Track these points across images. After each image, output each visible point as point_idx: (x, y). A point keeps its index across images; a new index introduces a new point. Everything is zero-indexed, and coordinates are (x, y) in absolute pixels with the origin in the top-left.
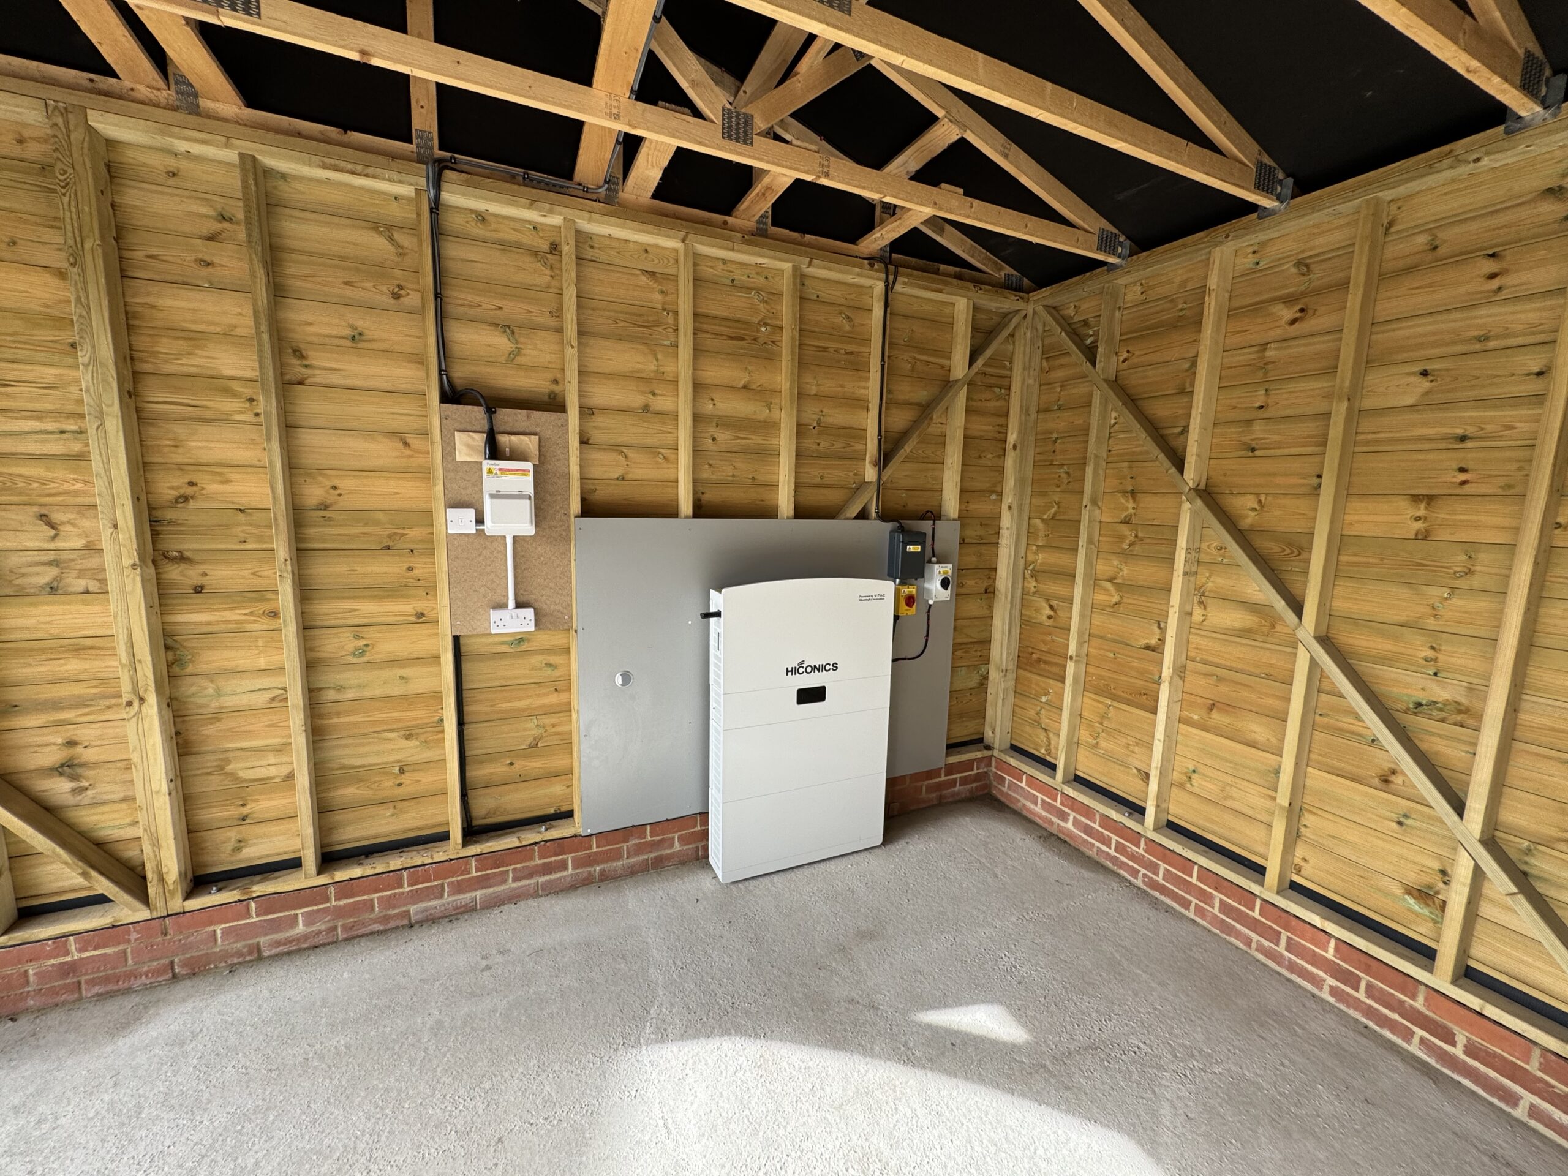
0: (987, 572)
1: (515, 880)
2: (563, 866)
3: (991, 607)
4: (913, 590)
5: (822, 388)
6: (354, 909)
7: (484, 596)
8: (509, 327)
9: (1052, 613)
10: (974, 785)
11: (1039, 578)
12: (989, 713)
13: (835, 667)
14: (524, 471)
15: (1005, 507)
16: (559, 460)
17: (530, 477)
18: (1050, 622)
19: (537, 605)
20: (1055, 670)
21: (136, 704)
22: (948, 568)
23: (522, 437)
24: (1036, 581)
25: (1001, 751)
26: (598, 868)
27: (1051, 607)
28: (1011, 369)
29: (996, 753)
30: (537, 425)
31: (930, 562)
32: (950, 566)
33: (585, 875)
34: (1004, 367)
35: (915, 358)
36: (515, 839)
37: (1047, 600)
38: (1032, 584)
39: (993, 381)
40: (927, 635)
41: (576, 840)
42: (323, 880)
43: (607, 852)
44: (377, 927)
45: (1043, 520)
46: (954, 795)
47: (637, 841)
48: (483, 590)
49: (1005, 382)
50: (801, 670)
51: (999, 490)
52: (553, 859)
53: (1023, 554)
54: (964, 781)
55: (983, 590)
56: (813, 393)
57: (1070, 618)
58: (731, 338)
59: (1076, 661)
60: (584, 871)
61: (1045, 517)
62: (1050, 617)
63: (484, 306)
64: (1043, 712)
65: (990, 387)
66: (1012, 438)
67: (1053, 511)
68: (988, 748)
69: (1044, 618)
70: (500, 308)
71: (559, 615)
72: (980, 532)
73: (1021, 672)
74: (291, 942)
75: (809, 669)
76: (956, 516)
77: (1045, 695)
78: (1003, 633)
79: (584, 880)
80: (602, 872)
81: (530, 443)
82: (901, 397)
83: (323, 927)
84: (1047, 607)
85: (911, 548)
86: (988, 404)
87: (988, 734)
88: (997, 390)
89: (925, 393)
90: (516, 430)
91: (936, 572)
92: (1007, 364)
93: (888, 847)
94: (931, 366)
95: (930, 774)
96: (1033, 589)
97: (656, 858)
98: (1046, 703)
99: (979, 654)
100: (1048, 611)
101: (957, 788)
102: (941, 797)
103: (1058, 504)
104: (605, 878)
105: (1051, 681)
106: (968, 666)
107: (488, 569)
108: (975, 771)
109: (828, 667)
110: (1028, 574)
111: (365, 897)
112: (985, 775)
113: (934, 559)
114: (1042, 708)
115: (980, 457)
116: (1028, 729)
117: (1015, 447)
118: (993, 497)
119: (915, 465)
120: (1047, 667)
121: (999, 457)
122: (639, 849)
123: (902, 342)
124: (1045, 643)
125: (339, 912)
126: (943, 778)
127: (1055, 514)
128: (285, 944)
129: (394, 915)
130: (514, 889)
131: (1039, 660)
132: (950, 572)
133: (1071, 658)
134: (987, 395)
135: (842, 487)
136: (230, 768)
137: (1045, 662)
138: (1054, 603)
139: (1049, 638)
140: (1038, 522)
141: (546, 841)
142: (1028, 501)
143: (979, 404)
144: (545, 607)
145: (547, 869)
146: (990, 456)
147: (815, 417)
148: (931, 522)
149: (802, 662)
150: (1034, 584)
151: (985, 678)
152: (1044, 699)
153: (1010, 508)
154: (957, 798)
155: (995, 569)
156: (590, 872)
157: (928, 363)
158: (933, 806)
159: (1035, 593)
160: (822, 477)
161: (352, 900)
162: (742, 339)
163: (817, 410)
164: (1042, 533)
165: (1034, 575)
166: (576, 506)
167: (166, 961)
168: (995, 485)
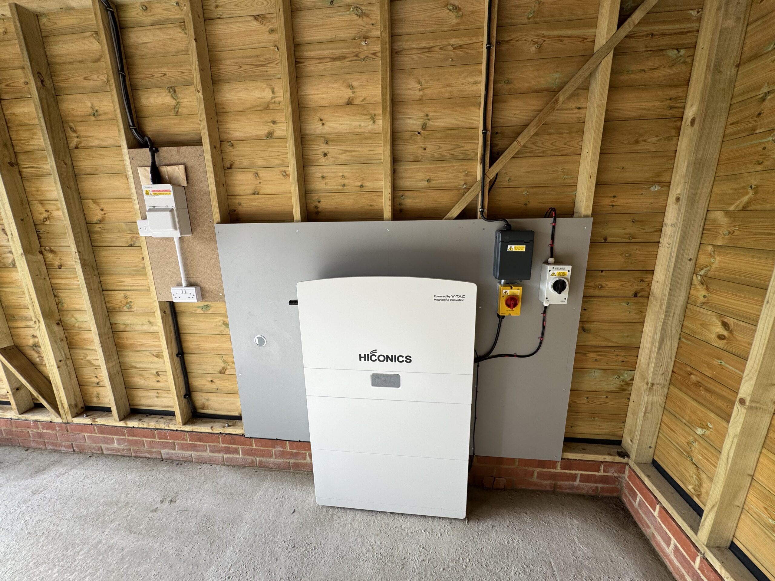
0: (638, 274)
1: (211, 451)
2: (236, 452)
3: (642, 313)
4: (517, 291)
5: (427, 91)
6: (135, 443)
7: (172, 277)
8: (171, 87)
9: (725, 333)
10: (600, 486)
11: (712, 287)
12: (629, 419)
13: (409, 359)
14: (167, 191)
15: (671, 199)
16: (202, 182)
17: (171, 196)
18: (721, 344)
19: (202, 285)
20: (719, 403)
21: (37, 322)
22: (566, 270)
23: (173, 167)
24: (707, 289)
25: (638, 464)
26: (258, 459)
27: (725, 325)
28: (699, 19)
29: (631, 463)
30: (185, 157)
31: (547, 263)
32: (569, 268)
33: (250, 461)
34: (689, 19)
35: (543, 36)
36: (209, 428)
37: (720, 316)
38: (700, 293)
39: (664, 41)
40: (542, 336)
41: (243, 438)
42: (122, 424)
43: (262, 451)
44: (148, 455)
45: (727, 213)
46: (572, 487)
47: (280, 449)
48: (170, 273)
49: (688, 40)
50: (374, 358)
51: (665, 178)
52: (230, 446)
53: (692, 255)
54: (585, 479)
55: (631, 294)
56: (416, 98)
57: (751, 344)
58: (334, 59)
59: (750, 408)
60: (250, 459)
61: (732, 208)
62: (721, 337)
63: (156, 75)
64: (696, 445)
65: (659, 51)
66: (690, 112)
67: (745, 199)
68: (624, 454)
69: (713, 336)
70: (165, 74)
71: (216, 293)
72: (632, 229)
73: (673, 389)
74: (114, 450)
75: (382, 358)
76: (590, 212)
77: (703, 428)
78: (653, 342)
79: (250, 463)
80: (260, 462)
81: (178, 172)
82: (523, 85)
83: (125, 448)
84: (719, 324)
85: (512, 248)
86: (656, 74)
87: (626, 440)
88: (672, 53)
89: (557, 75)
90: (172, 162)
91: (549, 274)
92: (694, 13)
93: (472, 523)
94: (567, 40)
95: (542, 464)
96: (701, 299)
97: (295, 463)
98: (703, 436)
99: (622, 359)
100: (719, 329)
101: (577, 483)
102: (555, 486)
103: (756, 189)
104: (262, 466)
105: (713, 415)
106: (605, 370)
107: (171, 260)
108: (602, 473)
109: (401, 359)
110: (697, 280)
111: (139, 438)
112: (615, 480)
113: (551, 260)
114: (695, 440)
115: (637, 142)
116: (674, 454)
117: (693, 121)
118: (655, 188)
119: (540, 160)
120: (708, 396)
121: (668, 139)
122: (283, 455)
123: (525, 20)
124: (710, 366)
125: (130, 443)
126: (559, 470)
127: (748, 203)
128: (111, 450)
129: (154, 452)
130: (210, 457)
131: (698, 385)
132: (568, 275)
133: (742, 402)
134: (654, 62)
135: (451, 189)
136: (88, 358)
137: (707, 390)
138: (731, 321)
139: (717, 362)
140: (719, 216)
141: (226, 434)
142: (706, 190)
143: (640, 76)
144: (207, 286)
145: (228, 451)
146: (654, 139)
147: (420, 122)
148: (551, 220)
149: (375, 351)
150: (704, 293)
151: (629, 383)
152: (699, 431)
153: (678, 199)
154: (575, 491)
155: (652, 272)
156: (253, 460)
157: (561, 38)
158: (546, 492)
159: (704, 303)
160: (429, 181)
161: (134, 438)
162: (344, 58)
163: (422, 114)
164: (724, 230)
165: (706, 282)
166: (217, 216)
167: (70, 443)
168: (658, 175)
